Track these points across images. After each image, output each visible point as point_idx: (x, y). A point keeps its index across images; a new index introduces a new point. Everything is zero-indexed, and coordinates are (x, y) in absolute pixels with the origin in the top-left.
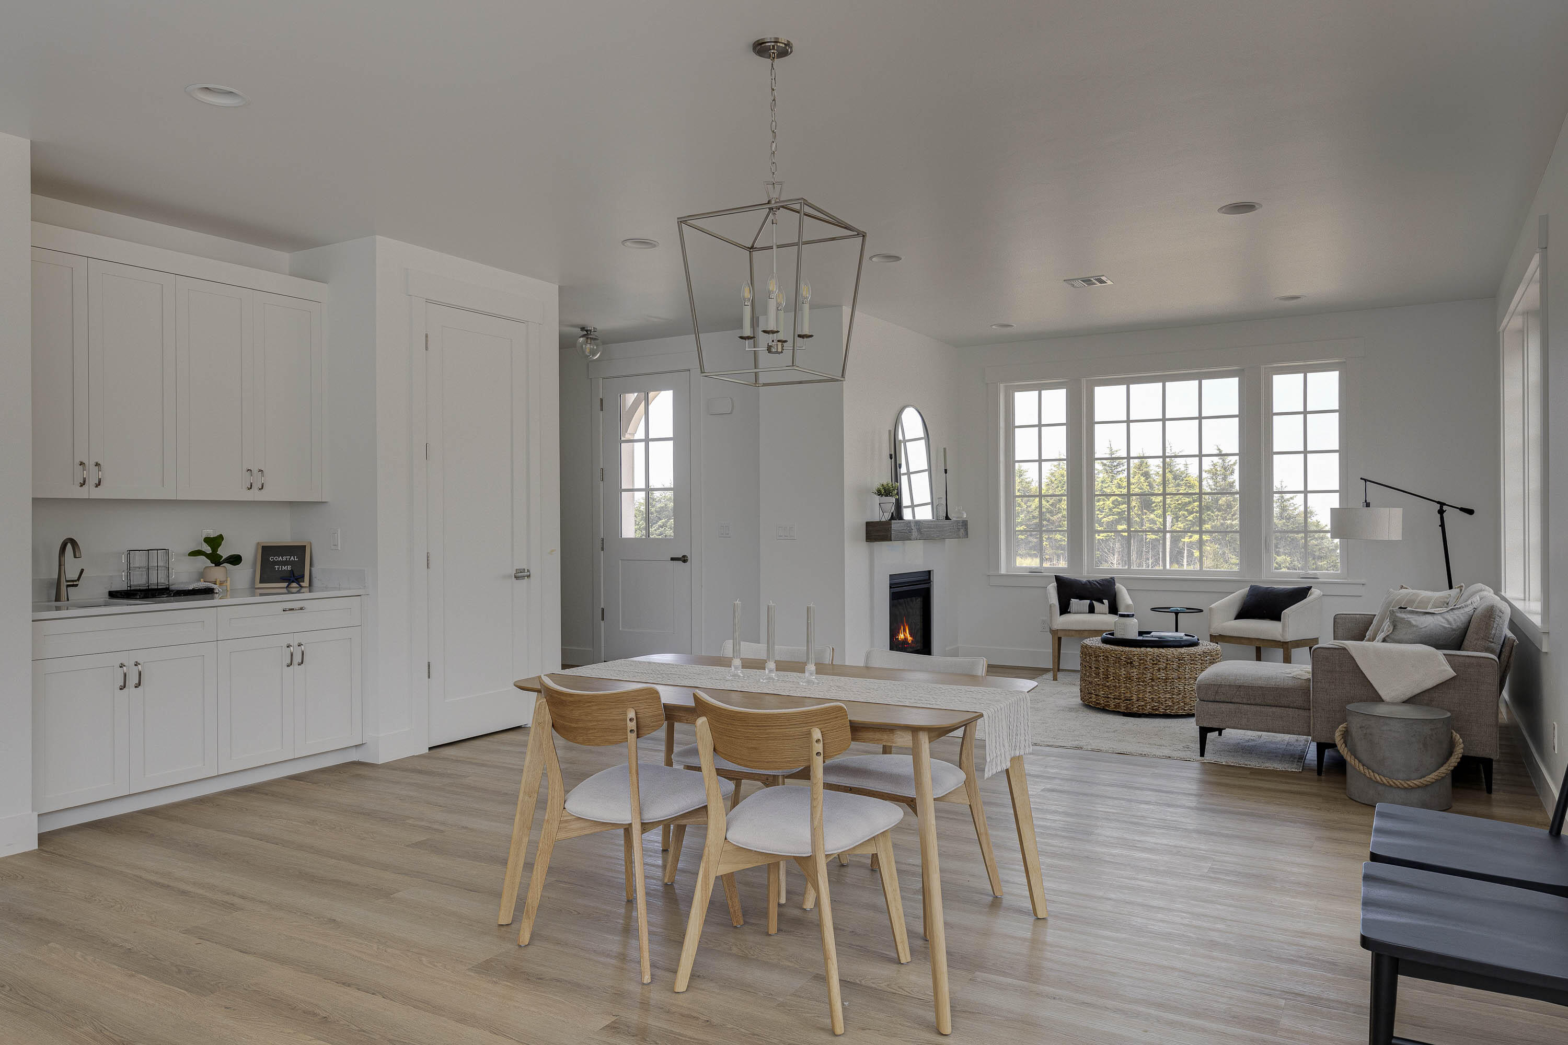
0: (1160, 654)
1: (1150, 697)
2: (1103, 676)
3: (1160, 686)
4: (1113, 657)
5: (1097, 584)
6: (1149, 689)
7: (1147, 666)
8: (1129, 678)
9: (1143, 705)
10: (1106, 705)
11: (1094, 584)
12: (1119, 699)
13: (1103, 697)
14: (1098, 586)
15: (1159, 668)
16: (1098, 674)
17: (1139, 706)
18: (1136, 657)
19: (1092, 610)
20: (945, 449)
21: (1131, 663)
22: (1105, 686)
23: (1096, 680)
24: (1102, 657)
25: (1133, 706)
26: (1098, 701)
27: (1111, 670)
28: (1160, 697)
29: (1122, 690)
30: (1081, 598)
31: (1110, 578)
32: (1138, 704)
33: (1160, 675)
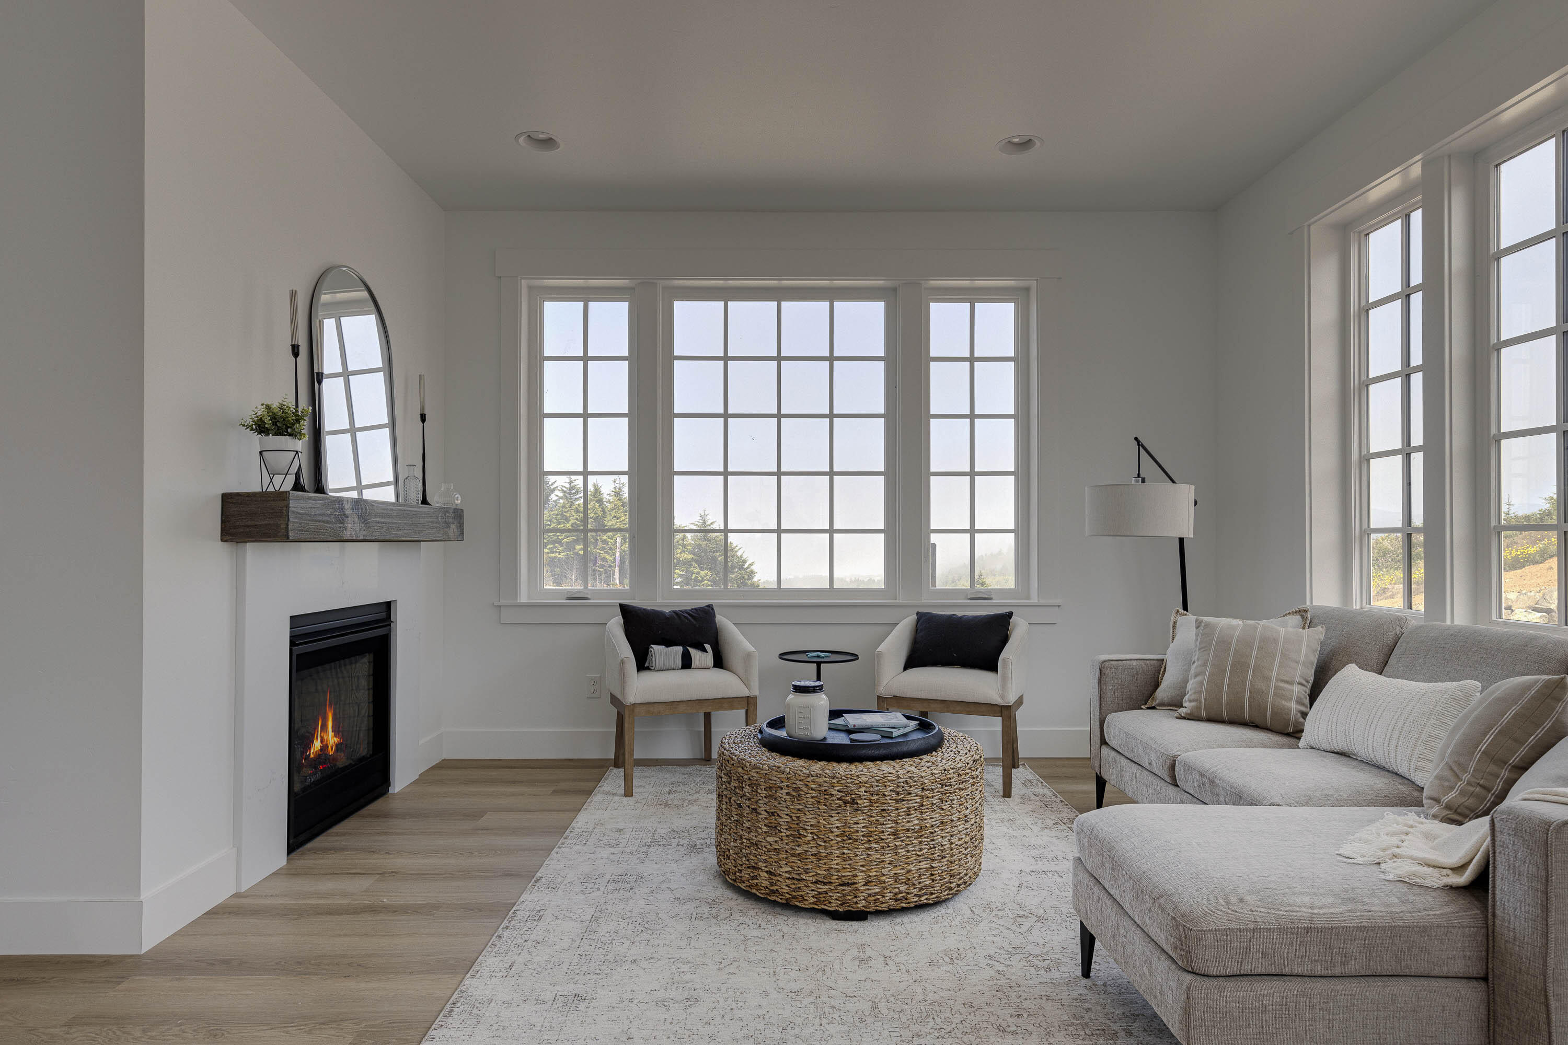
0: (910, 777)
1: (892, 873)
2: (788, 833)
3: (910, 848)
4: (812, 789)
5: (690, 618)
6: (888, 858)
7: (885, 807)
8: (847, 836)
9: (876, 894)
10: (794, 897)
11: (685, 617)
12: (825, 884)
13: (788, 878)
14: (692, 620)
15: (909, 808)
16: (774, 828)
17: (870, 895)
18: (863, 789)
19: (687, 663)
20: (421, 378)
21: (853, 802)
22: (793, 855)
23: (769, 839)
24: (785, 791)
25: (856, 897)
26: (775, 888)
27: (809, 819)
28: (909, 871)
29: (835, 863)
30: (668, 643)
31: (706, 606)
32: (867, 892)
33: (909, 824)
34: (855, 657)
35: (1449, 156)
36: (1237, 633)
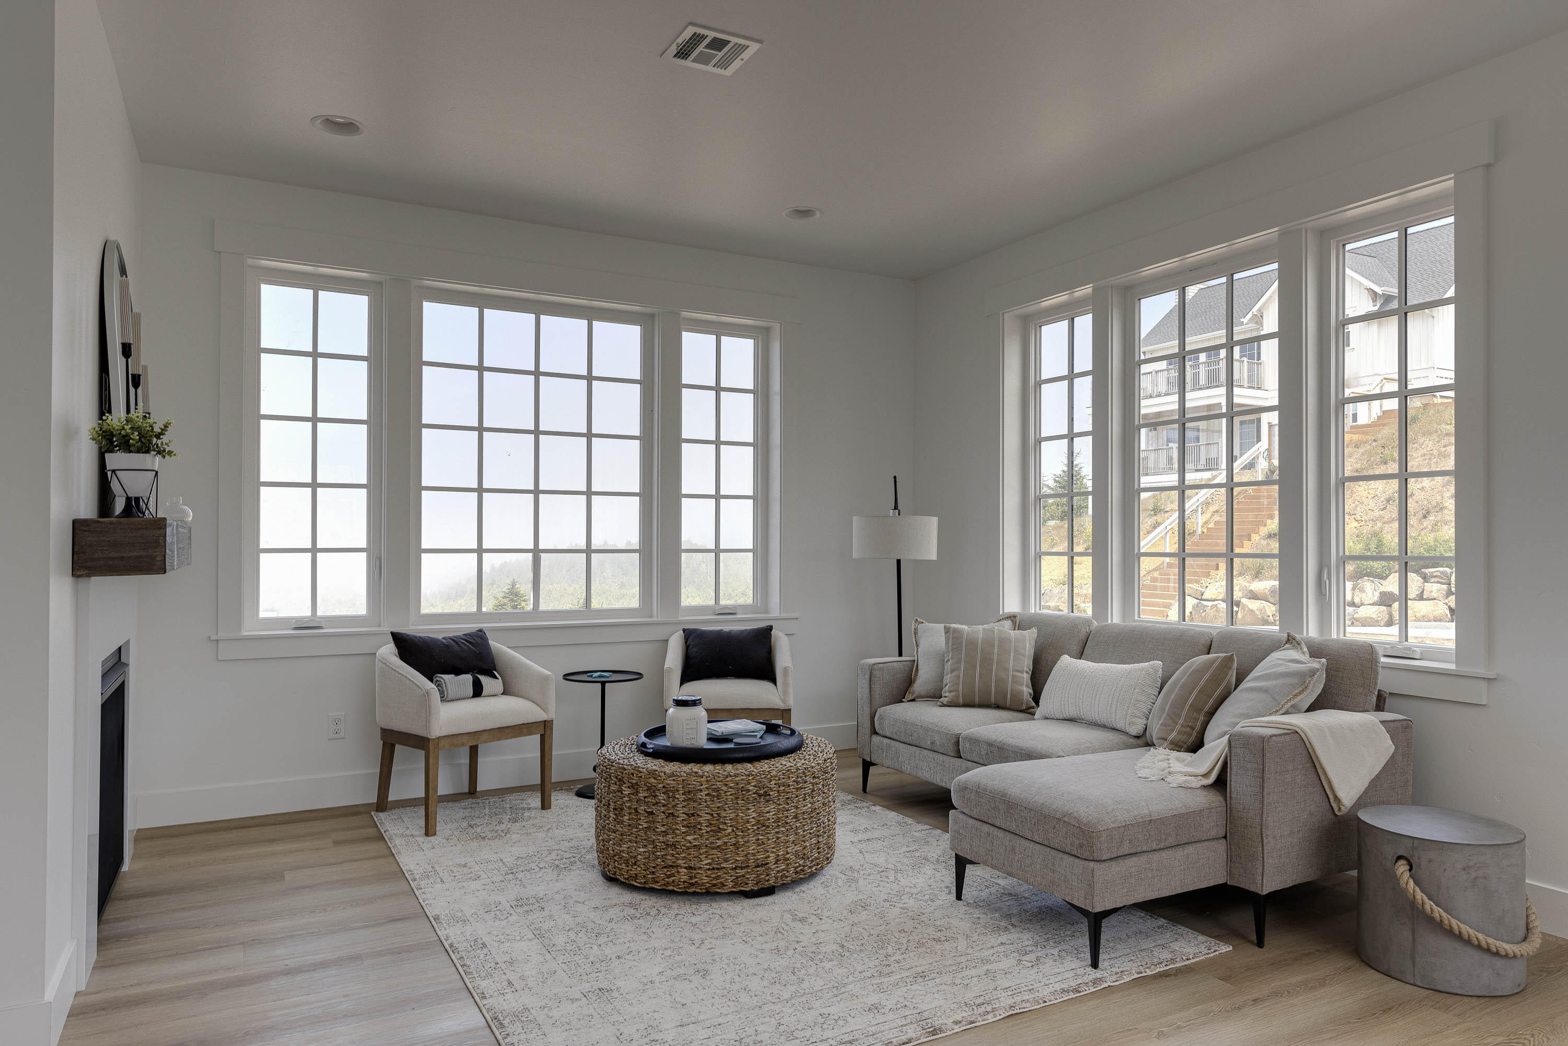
0: (805, 768)
1: (794, 851)
2: (709, 829)
4: (731, 788)
5: (467, 644)
6: (792, 838)
7: (789, 795)
8: (761, 824)
9: (783, 870)
10: (714, 885)
11: (462, 643)
12: (742, 868)
13: (709, 869)
14: (471, 646)
15: (805, 794)
16: (692, 828)
17: (778, 872)
18: (773, 782)
19: (478, 691)
21: (766, 794)
22: (713, 848)
23: (689, 838)
24: (704, 793)
25: (767, 875)
26: (693, 881)
27: (729, 814)
29: (752, 848)
30: (457, 672)
31: (478, 631)
32: (776, 869)
33: (805, 808)
34: (639, 676)
35: (1112, 287)
36: (981, 636)
